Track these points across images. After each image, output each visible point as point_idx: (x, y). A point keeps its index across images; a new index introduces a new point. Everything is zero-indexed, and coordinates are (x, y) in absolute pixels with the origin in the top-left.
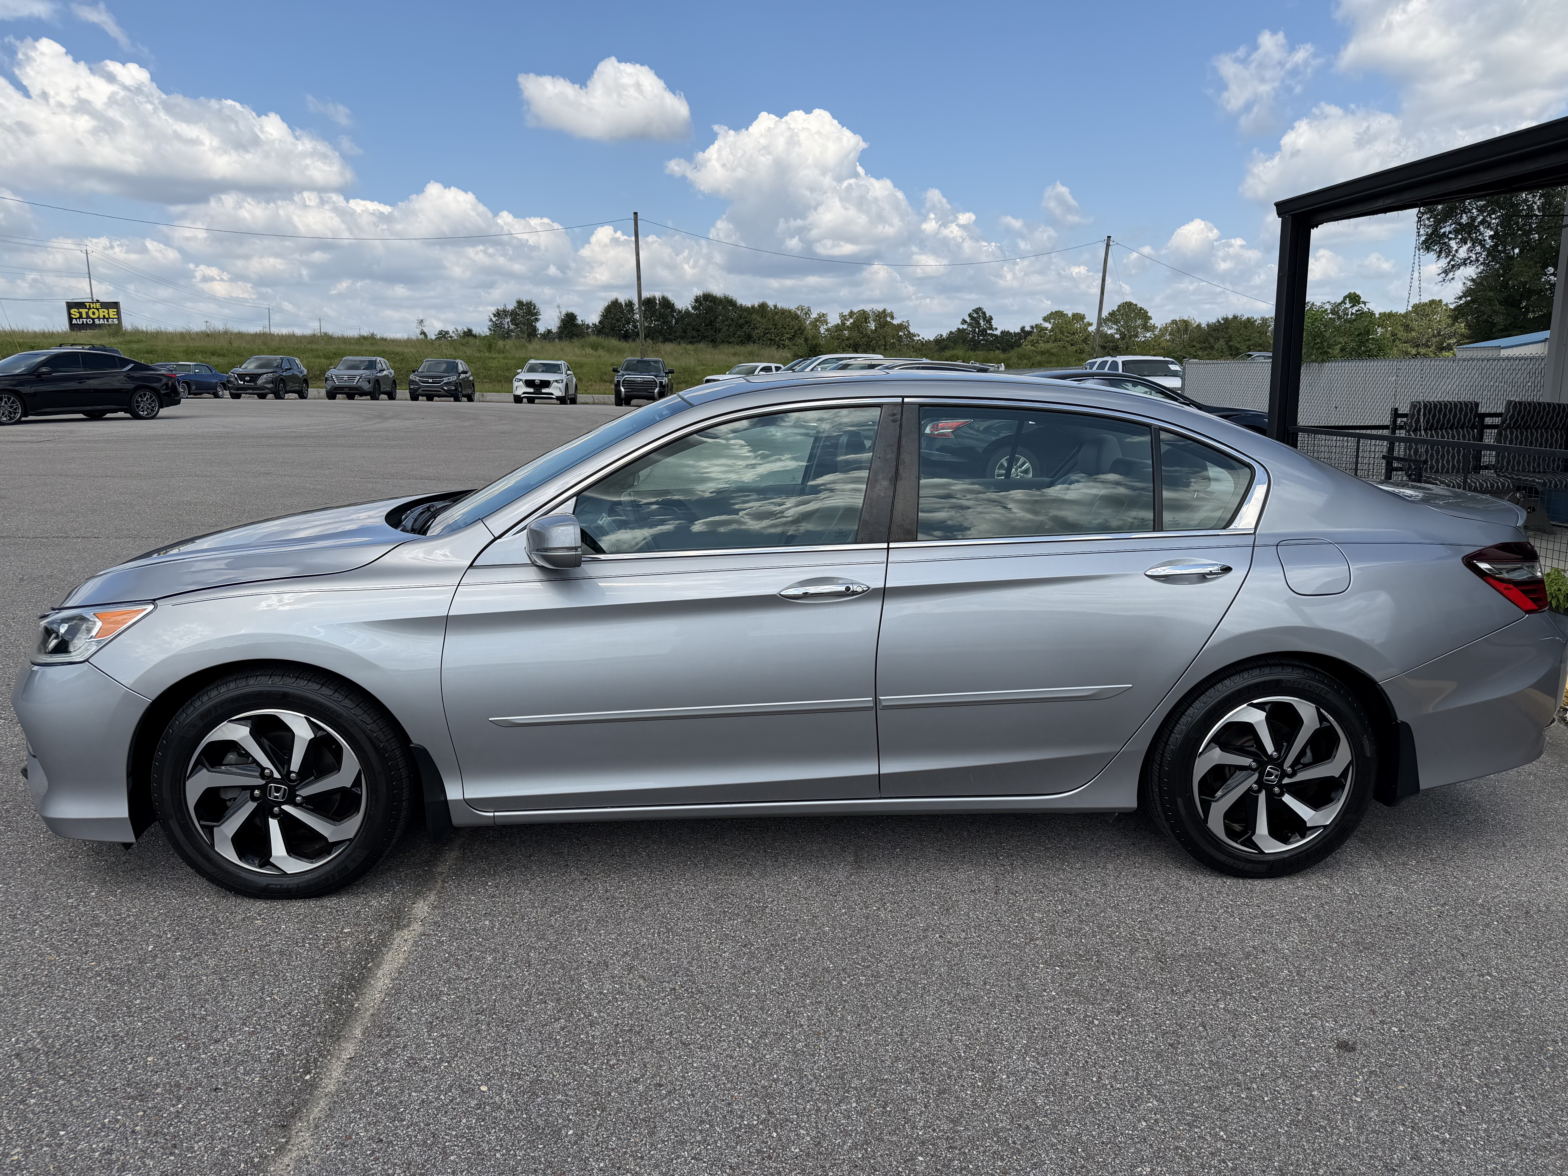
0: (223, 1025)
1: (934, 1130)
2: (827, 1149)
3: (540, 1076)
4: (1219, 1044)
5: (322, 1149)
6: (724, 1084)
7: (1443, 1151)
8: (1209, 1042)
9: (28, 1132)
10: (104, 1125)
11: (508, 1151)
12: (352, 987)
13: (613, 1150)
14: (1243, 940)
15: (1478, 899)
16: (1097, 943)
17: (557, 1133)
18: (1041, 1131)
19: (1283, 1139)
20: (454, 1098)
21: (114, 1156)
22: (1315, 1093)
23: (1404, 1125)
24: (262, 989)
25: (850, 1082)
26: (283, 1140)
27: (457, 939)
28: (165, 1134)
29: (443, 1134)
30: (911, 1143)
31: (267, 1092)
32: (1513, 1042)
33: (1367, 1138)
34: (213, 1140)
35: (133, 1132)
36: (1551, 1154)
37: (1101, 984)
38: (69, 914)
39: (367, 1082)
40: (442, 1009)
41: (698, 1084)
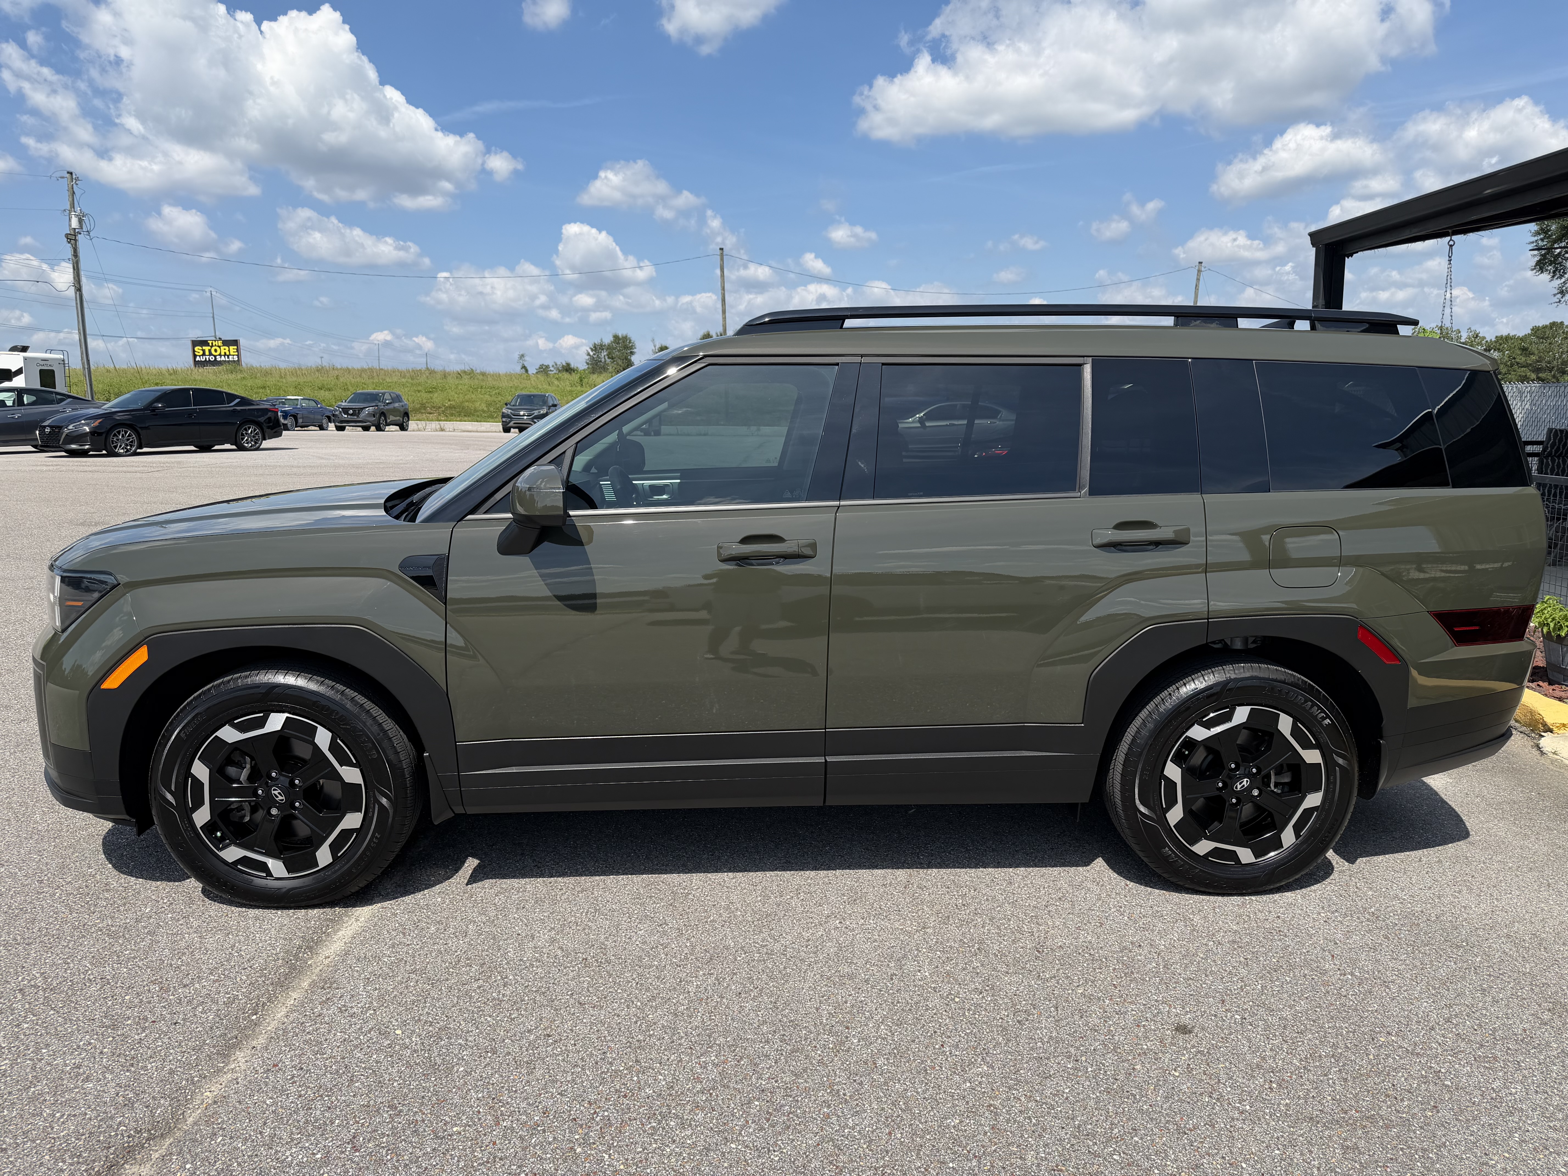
0: (193, 973)
1: (776, 1082)
2: (677, 1092)
3: (450, 1024)
4: (1064, 1023)
5: (251, 1072)
6: (605, 1037)
7: (1237, 1119)
8: (1056, 1021)
9: (18, 1049)
10: (79, 1047)
11: (405, 1081)
12: (310, 948)
13: (493, 1084)
14: (1125, 936)
15: (1371, 907)
16: (984, 933)
17: (449, 1070)
18: (872, 1086)
19: (1092, 1103)
20: (371, 1039)
21: (81, 1070)
22: (1138, 1067)
23: (1210, 1096)
24: (233, 947)
25: (715, 1040)
26: (222, 1065)
27: (410, 912)
28: (126, 1056)
29: (354, 1065)
30: (753, 1090)
31: (217, 1028)
32: (1347, 1032)
33: (1170, 1106)
34: (164, 1062)
35: (101, 1053)
36: (1341, 1126)
37: (973, 968)
38: (86, 881)
39: (302, 1023)
40: (381, 968)
41: (581, 1037)
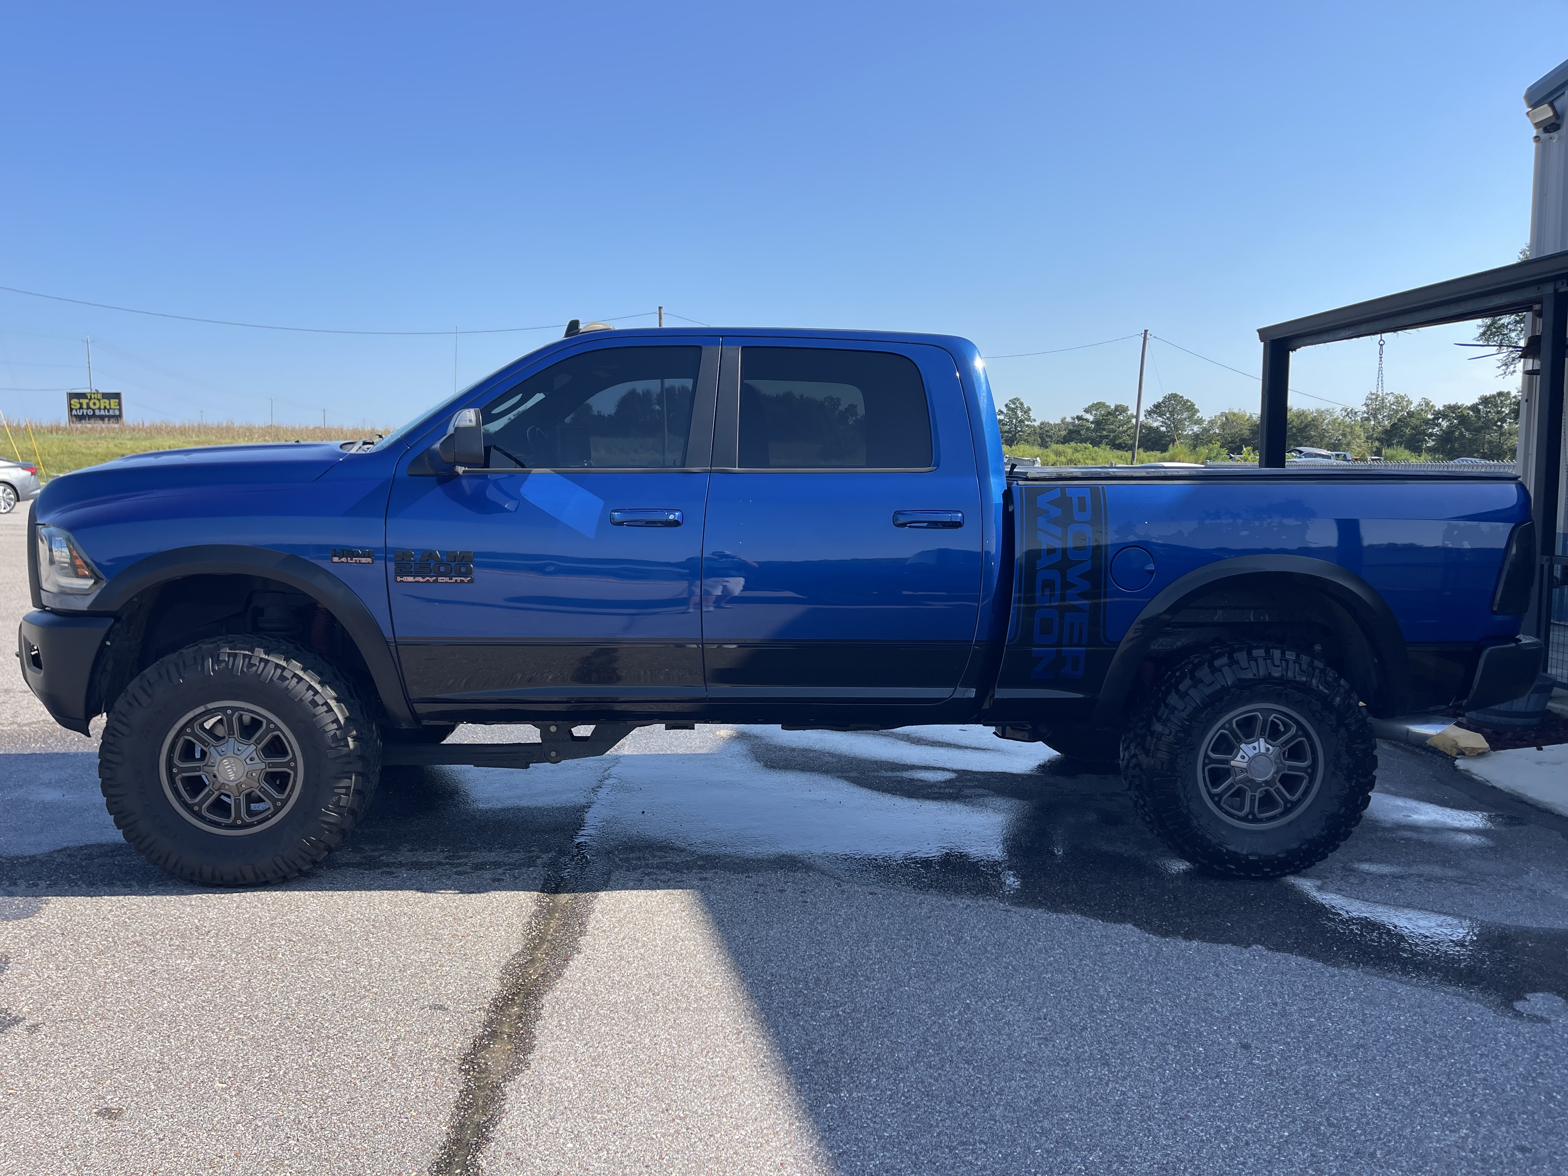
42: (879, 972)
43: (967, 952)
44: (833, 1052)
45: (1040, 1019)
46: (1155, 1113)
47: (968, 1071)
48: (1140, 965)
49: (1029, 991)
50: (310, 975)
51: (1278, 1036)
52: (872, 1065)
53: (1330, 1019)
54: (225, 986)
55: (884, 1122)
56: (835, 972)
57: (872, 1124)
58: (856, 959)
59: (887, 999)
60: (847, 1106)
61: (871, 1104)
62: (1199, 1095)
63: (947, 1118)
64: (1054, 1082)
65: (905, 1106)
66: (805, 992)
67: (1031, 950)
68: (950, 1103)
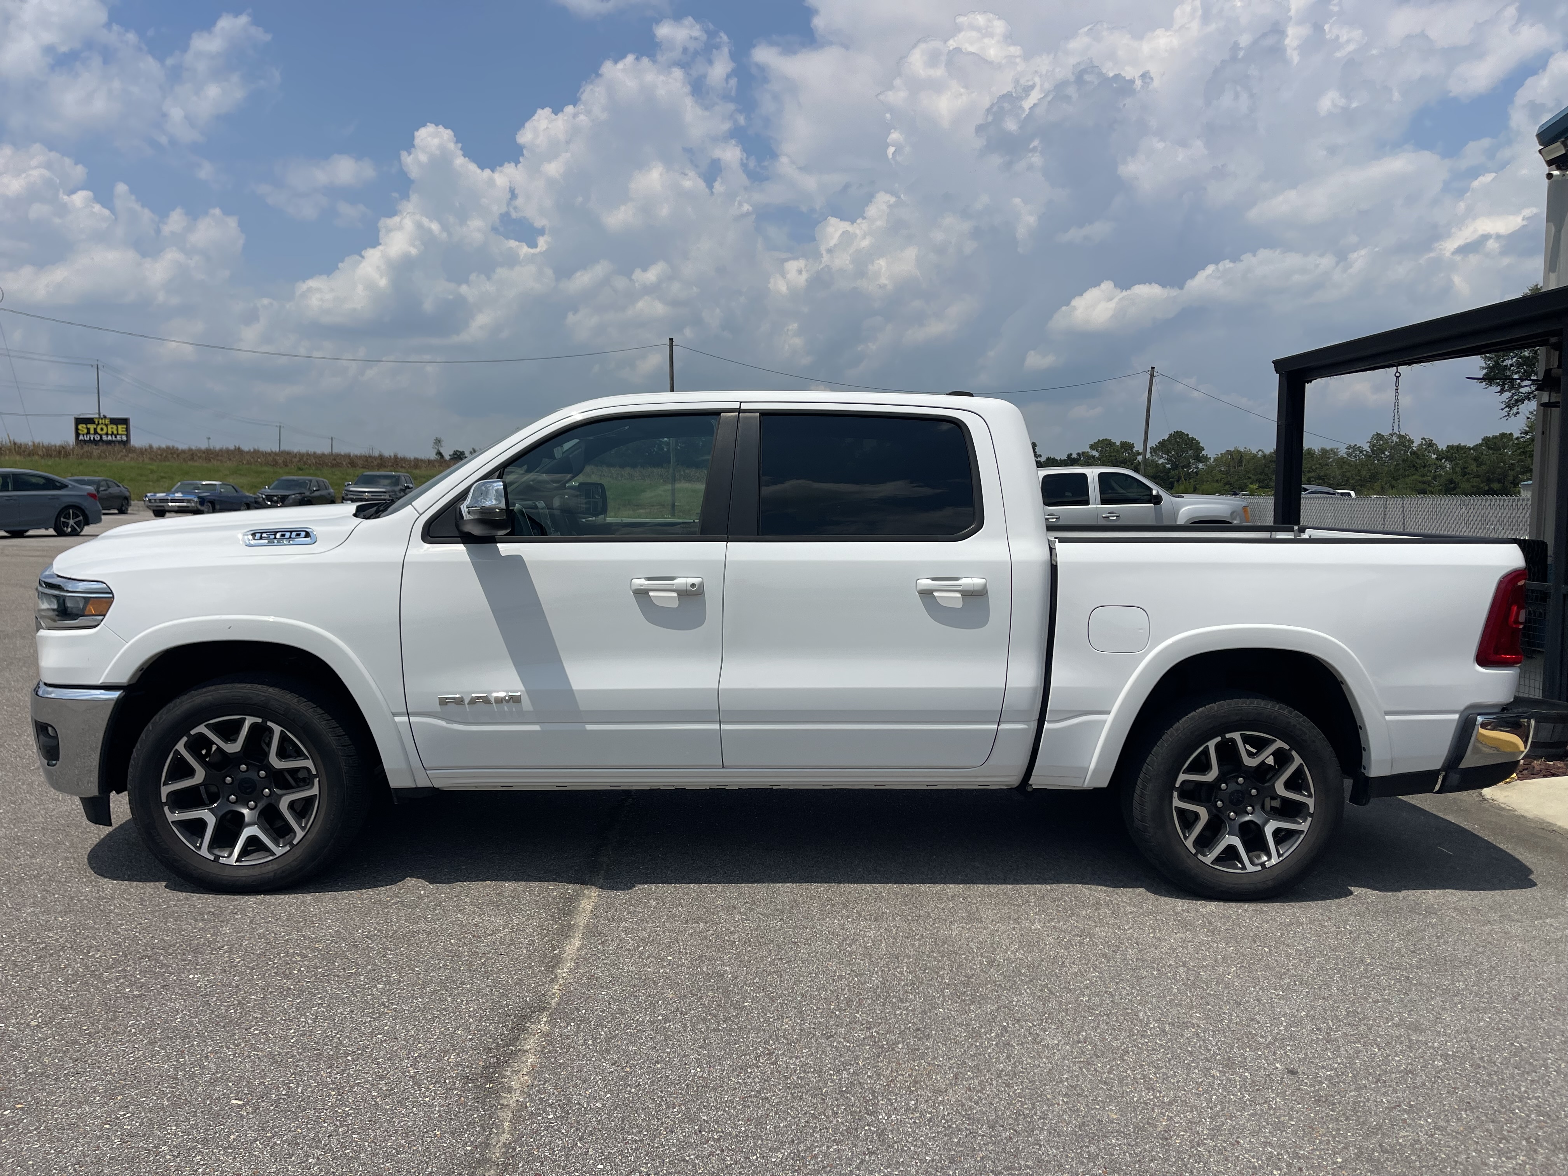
42: (912, 994)
43: (1000, 975)
44: (869, 1074)
45: (1079, 1042)
46: (1204, 1139)
47: (1009, 1094)
48: (1179, 989)
49: (1066, 1014)
50: (327, 991)
51: (1325, 1061)
52: (909, 1087)
53: (1376, 1044)
54: (240, 1002)
55: (924, 1145)
56: (867, 993)
57: (912, 1148)
58: (887, 980)
59: (922, 1020)
60: (885, 1129)
61: (911, 1127)
62: (1248, 1120)
63: (990, 1143)
64: (1097, 1107)
65: (945, 1129)
66: (837, 1013)
67: (1066, 972)
68: (992, 1127)
